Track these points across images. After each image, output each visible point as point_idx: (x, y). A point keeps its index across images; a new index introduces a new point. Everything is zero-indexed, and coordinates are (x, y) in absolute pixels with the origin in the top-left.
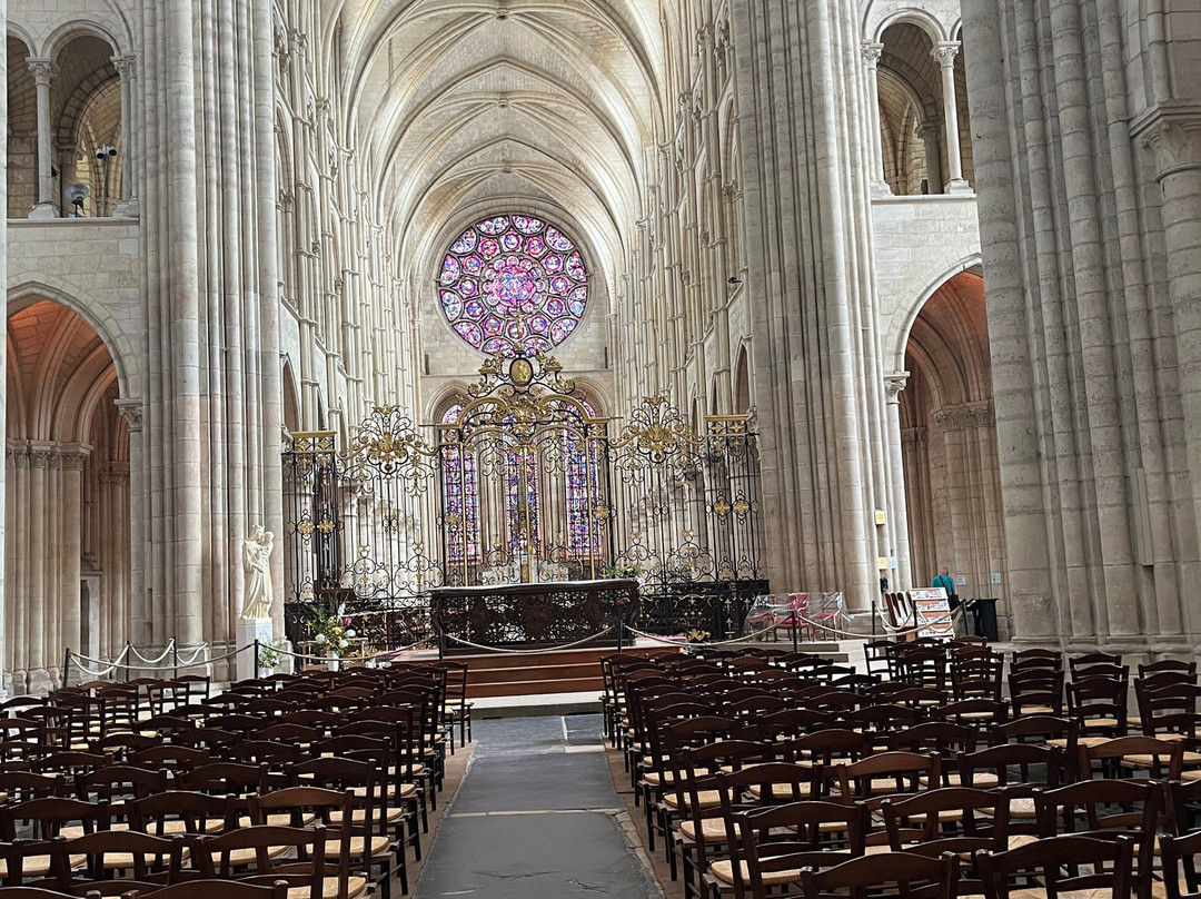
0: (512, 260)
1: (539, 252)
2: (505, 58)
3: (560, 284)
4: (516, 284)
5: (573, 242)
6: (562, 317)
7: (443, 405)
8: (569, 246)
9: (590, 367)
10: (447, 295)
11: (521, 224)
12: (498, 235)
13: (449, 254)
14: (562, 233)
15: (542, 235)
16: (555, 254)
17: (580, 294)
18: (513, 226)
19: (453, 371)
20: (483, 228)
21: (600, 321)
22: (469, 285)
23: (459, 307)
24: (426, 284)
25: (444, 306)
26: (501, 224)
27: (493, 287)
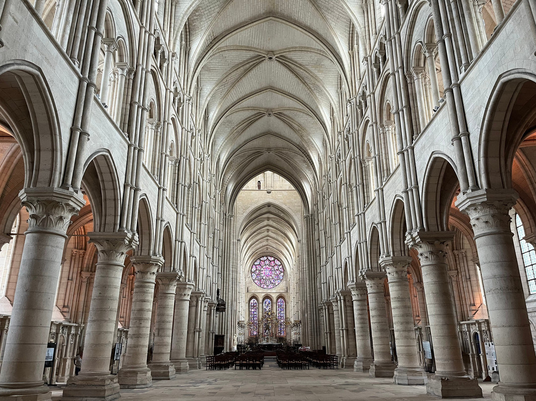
0: (267, 266)
1: (273, 265)
2: (268, 225)
3: (278, 272)
4: (268, 272)
5: (281, 263)
6: (278, 280)
7: (251, 299)
8: (280, 264)
9: (284, 291)
10: (253, 274)
11: (269, 258)
12: (264, 261)
13: (254, 264)
14: (278, 260)
15: (274, 261)
16: (277, 265)
17: (282, 274)
18: (268, 259)
19: (253, 291)
20: (261, 259)
21: (286, 281)
22: (257, 272)
23: (255, 276)
24: (248, 271)
25: (252, 276)
26: (265, 258)
27: (263, 272)
